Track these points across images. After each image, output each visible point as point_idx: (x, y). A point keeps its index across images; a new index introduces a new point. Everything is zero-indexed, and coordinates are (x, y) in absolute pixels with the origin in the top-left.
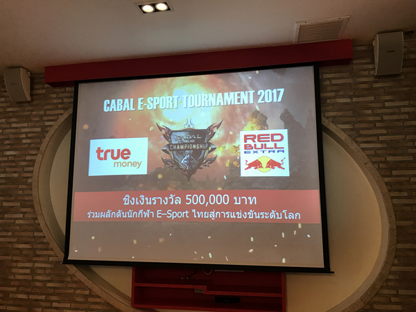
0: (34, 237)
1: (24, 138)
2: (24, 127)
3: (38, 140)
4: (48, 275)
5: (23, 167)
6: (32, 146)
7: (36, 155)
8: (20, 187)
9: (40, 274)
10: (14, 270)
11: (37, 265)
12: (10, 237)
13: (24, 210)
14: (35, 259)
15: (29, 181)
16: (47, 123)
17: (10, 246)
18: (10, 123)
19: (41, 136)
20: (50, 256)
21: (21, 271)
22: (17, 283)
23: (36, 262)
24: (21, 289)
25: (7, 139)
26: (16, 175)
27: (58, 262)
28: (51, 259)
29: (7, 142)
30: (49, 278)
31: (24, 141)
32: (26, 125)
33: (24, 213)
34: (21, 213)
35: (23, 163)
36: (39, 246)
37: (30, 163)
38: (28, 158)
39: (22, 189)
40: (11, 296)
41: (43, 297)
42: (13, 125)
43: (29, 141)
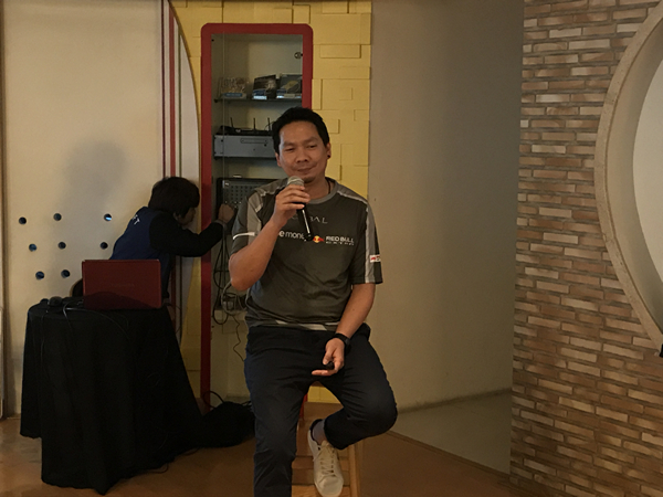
0: (602, 289)
1: (575, 65)
2: (574, 39)
3: (604, 70)
4: (632, 373)
5: (575, 131)
6: (592, 83)
7: (600, 104)
8: (571, 176)
9: (616, 369)
10: (565, 351)
11: (609, 348)
12: (555, 281)
13: (580, 228)
14: (605, 335)
15: (589, 163)
16: (623, 28)
17: (556, 300)
18: (547, 30)
19: (610, 59)
20: (635, 334)
21: (579, 354)
22: (572, 378)
23: (605, 341)
24: (580, 391)
25: (541, 67)
26: (562, 150)
27: (651, 351)
28: (637, 341)
29: (541, 74)
30: (634, 381)
31: (576, 72)
32: (577, 32)
33: (581, 235)
34: (575, 233)
35: (575, 124)
36: (612, 310)
37: (589, 123)
38: (584, 111)
39: (576, 183)
40: (561, 400)
41: (623, 417)
42: (554, 34)
43: (584, 71)
